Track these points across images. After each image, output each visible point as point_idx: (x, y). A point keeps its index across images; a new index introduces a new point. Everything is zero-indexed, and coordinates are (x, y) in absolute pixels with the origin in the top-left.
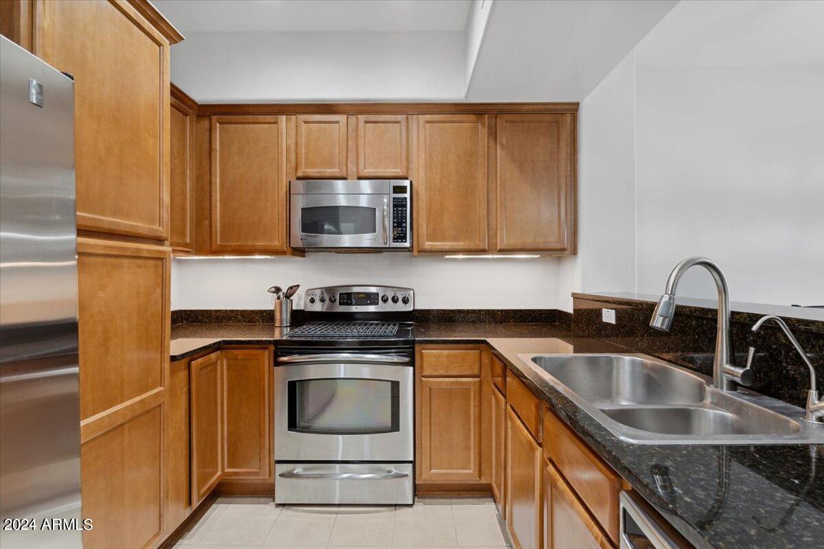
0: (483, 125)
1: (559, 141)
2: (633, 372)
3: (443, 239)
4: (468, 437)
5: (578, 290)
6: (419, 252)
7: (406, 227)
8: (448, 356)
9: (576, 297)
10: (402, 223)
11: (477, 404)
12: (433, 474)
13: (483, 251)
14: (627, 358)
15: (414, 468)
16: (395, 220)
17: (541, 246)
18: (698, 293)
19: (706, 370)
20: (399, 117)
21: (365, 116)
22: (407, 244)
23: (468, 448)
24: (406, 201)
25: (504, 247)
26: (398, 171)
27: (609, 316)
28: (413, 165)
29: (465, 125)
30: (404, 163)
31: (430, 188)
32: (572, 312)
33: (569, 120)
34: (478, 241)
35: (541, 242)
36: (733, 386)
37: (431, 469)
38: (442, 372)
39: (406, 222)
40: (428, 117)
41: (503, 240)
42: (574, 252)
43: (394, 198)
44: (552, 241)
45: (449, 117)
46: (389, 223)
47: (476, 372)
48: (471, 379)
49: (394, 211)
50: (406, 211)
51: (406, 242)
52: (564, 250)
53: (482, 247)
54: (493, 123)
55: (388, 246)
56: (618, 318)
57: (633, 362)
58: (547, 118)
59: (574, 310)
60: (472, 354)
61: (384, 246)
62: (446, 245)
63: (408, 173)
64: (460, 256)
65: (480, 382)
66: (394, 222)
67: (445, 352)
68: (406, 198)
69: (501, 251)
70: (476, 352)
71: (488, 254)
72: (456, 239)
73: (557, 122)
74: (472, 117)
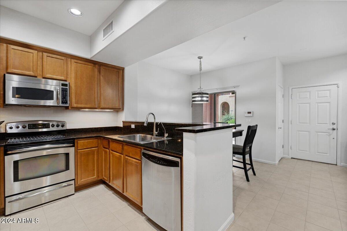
0: (96, 68)
1: (119, 77)
2: (139, 138)
3: (81, 104)
4: (94, 167)
5: (124, 120)
6: (71, 108)
7: (67, 99)
8: (87, 142)
9: (123, 122)
10: (65, 97)
11: (97, 155)
12: (82, 181)
13: (96, 108)
14: (138, 135)
15: (75, 181)
16: (63, 96)
17: (114, 107)
18: (151, 120)
19: (152, 135)
20: (63, 58)
21: (47, 54)
22: (68, 105)
23: (94, 170)
24: (67, 90)
25: (103, 107)
26: (63, 78)
27: (133, 126)
28: (69, 76)
29: (90, 66)
30: (66, 75)
31: (76, 86)
32: (122, 126)
33: (122, 72)
34: (94, 105)
35: (114, 106)
36: (156, 135)
37: (81, 180)
38: (85, 147)
39: (67, 97)
40: (75, 61)
41: (103, 105)
42: (123, 110)
43: (62, 88)
44: (117, 106)
45: (83, 62)
46: (60, 97)
47: (97, 146)
48: (95, 148)
49: (62, 93)
50: (67, 93)
51: (67, 104)
52: (120, 109)
53: (95, 107)
54: (99, 68)
55: (59, 105)
56: (135, 126)
57: (139, 136)
58: (116, 70)
59: (123, 126)
60: (95, 141)
61: (58, 105)
62: (83, 106)
63: (67, 79)
64: (87, 110)
65: (98, 149)
66: (62, 97)
67: (86, 141)
68: (67, 88)
69: (102, 109)
70: (96, 140)
71: (97, 109)
72: (86, 104)
73: (119, 72)
74: (92, 65)
